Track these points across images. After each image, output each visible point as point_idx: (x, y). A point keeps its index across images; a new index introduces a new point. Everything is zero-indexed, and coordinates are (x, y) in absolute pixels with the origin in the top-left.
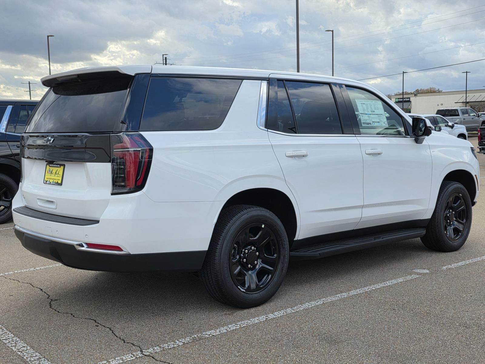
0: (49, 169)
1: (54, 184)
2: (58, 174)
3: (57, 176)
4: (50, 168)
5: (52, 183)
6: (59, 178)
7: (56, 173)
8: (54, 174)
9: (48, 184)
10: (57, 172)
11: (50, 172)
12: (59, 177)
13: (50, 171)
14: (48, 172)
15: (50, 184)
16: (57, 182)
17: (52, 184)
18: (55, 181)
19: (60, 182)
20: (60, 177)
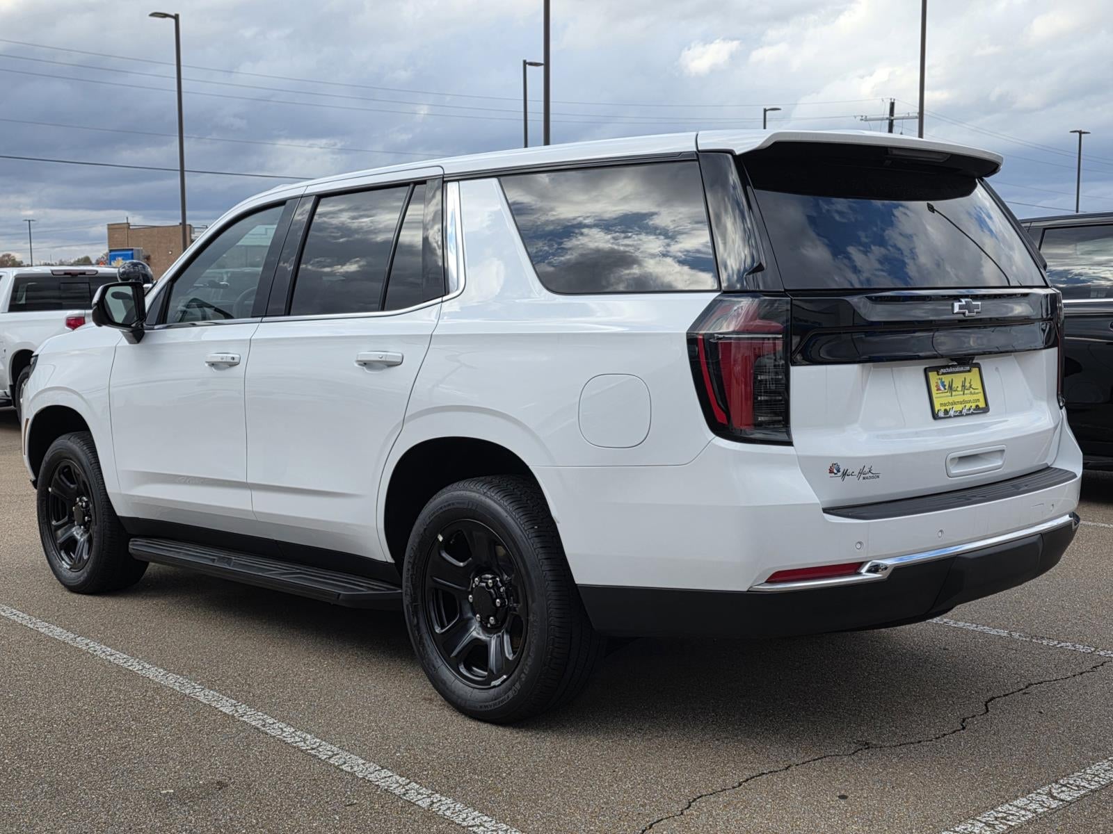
0: (939, 382)
1: (973, 414)
2: (970, 387)
3: (971, 393)
4: (941, 379)
5: (965, 412)
6: (975, 397)
7: (963, 386)
8: (960, 389)
9: (955, 416)
10: (967, 385)
11: (947, 387)
12: (975, 393)
13: (944, 386)
14: (939, 389)
15: (960, 414)
16: (977, 406)
17: (967, 415)
18: (968, 406)
19: (982, 405)
20: (978, 393)
